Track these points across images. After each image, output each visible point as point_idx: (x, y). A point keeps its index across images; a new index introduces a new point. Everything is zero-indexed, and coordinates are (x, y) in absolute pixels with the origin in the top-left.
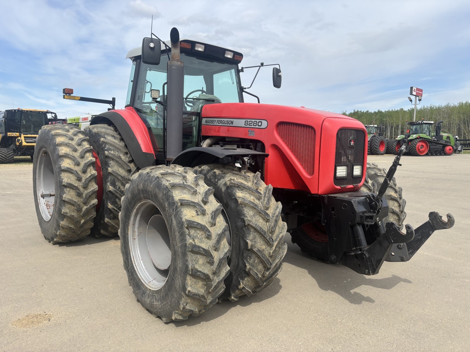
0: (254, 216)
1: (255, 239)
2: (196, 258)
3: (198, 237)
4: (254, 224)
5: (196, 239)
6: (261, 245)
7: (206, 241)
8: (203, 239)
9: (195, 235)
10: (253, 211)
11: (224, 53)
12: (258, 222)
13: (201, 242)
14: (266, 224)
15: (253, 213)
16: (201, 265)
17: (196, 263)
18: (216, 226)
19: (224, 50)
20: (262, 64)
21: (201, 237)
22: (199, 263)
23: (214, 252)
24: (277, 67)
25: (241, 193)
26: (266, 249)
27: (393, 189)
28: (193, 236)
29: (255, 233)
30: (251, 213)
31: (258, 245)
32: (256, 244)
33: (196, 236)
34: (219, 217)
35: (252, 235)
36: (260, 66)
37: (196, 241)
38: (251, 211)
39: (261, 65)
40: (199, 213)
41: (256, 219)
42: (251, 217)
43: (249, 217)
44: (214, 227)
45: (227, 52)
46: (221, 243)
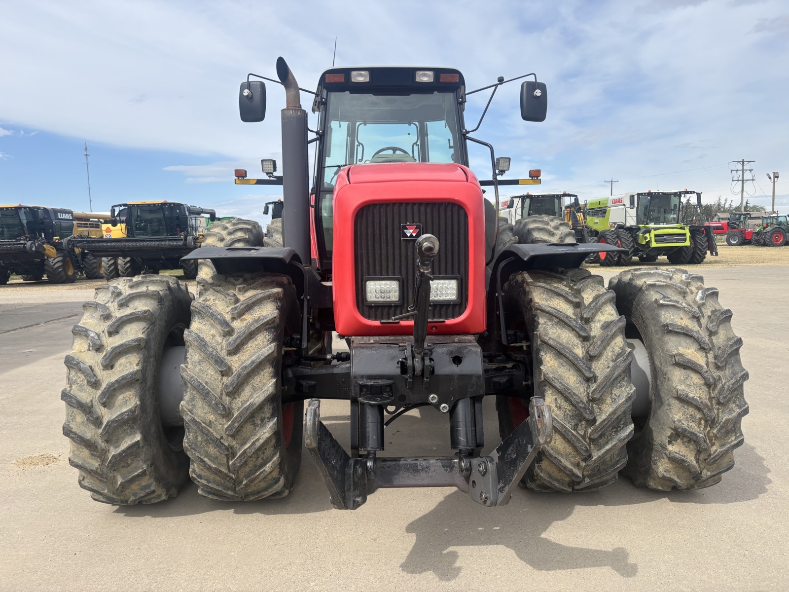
0: (199, 362)
1: (194, 400)
2: (73, 412)
3: (78, 382)
4: (188, 376)
5: (74, 384)
6: (206, 413)
7: (89, 390)
8: (85, 386)
9: (74, 379)
10: (201, 355)
11: (414, 77)
12: (203, 373)
13: (81, 391)
14: (222, 379)
15: (200, 358)
16: (80, 425)
17: (72, 419)
18: (113, 370)
19: (412, 71)
20: (501, 81)
21: (81, 382)
22: (76, 421)
23: (102, 408)
24: (531, 79)
25: (199, 322)
26: (216, 421)
27: (692, 340)
28: (72, 380)
29: (193, 390)
30: (197, 357)
31: (199, 412)
32: (195, 410)
33: (76, 380)
34: (127, 358)
35: (188, 394)
36: (496, 86)
37: (74, 387)
38: (197, 355)
39: (498, 81)
40: (91, 348)
41: (201, 369)
42: (194, 364)
43: (190, 364)
44: (110, 372)
45: (419, 73)
46: (118, 397)
